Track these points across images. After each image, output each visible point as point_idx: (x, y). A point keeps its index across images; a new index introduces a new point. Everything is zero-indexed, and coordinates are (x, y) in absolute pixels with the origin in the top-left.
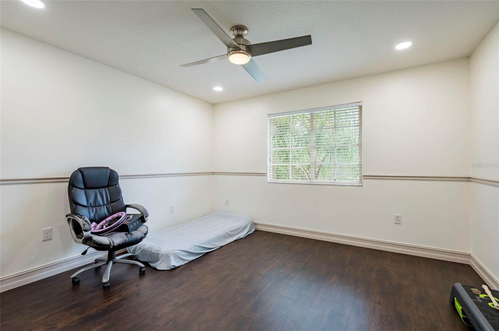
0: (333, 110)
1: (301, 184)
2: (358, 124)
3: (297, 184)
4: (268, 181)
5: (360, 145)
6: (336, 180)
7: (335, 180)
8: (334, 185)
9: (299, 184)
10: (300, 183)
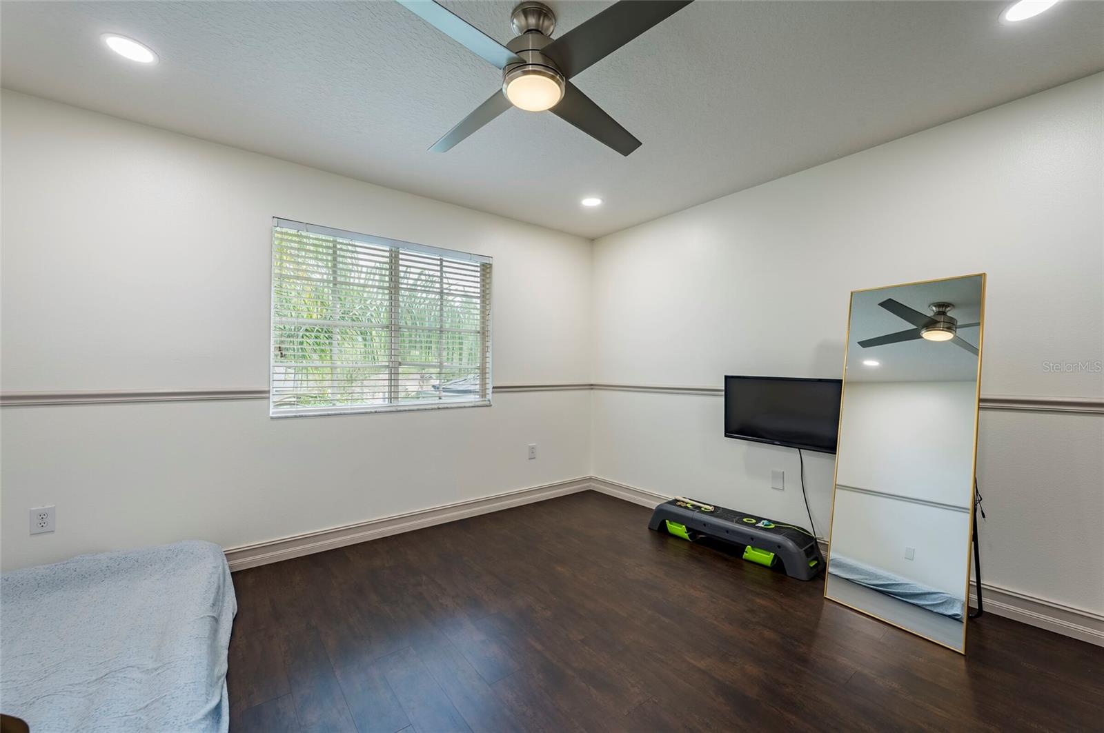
0: (439, 258)
1: (376, 412)
2: (479, 295)
3: (366, 413)
4: (271, 415)
5: (483, 333)
6: (443, 398)
7: (440, 398)
8: (447, 408)
9: (371, 413)
10: (373, 410)
